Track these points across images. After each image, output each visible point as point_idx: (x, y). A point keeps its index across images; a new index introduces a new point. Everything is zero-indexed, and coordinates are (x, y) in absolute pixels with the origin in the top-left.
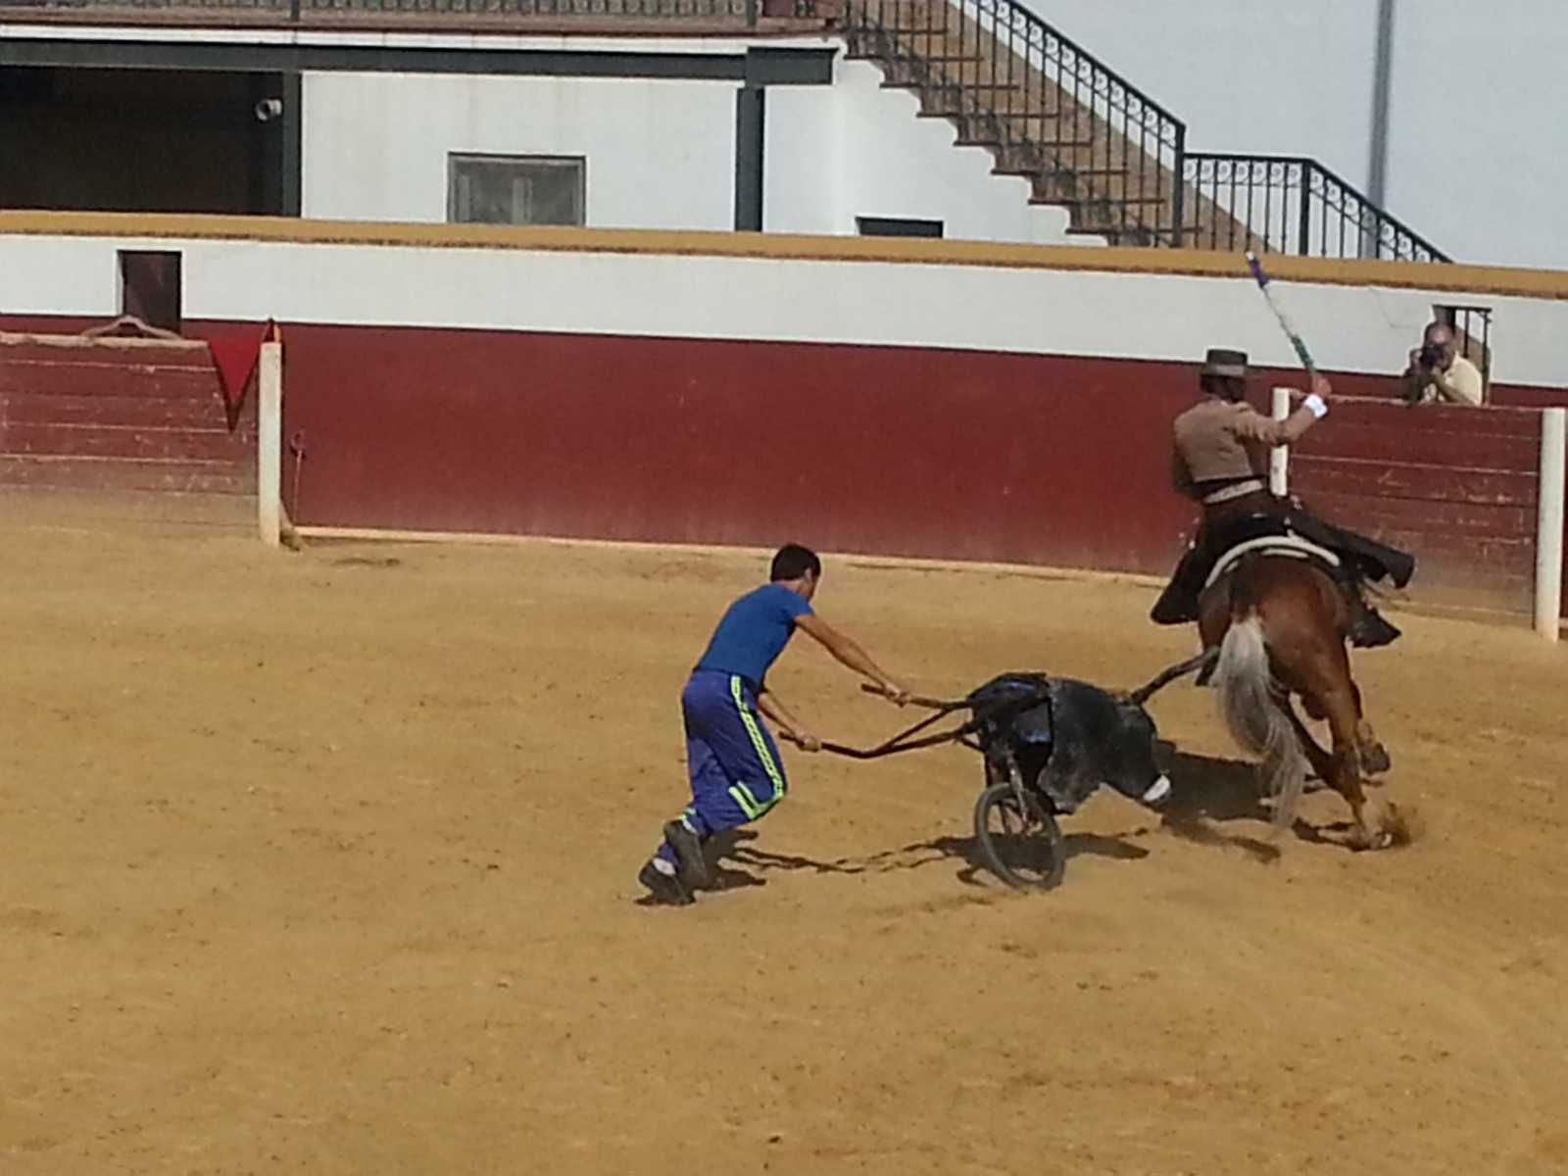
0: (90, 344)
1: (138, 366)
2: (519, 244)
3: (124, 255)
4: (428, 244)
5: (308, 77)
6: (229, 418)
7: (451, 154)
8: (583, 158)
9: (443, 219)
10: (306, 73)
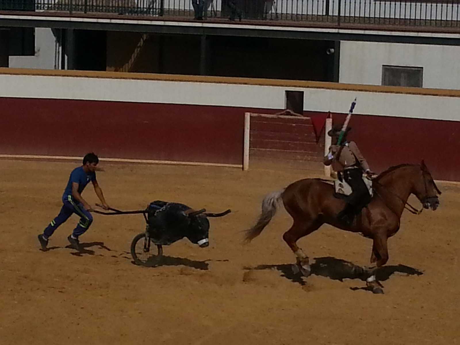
0: (276, 117)
1: (290, 124)
2: (402, 92)
3: (287, 92)
4: (376, 91)
5: (342, 42)
6: (316, 139)
7: (383, 65)
8: (422, 68)
9: (380, 84)
10: (341, 41)
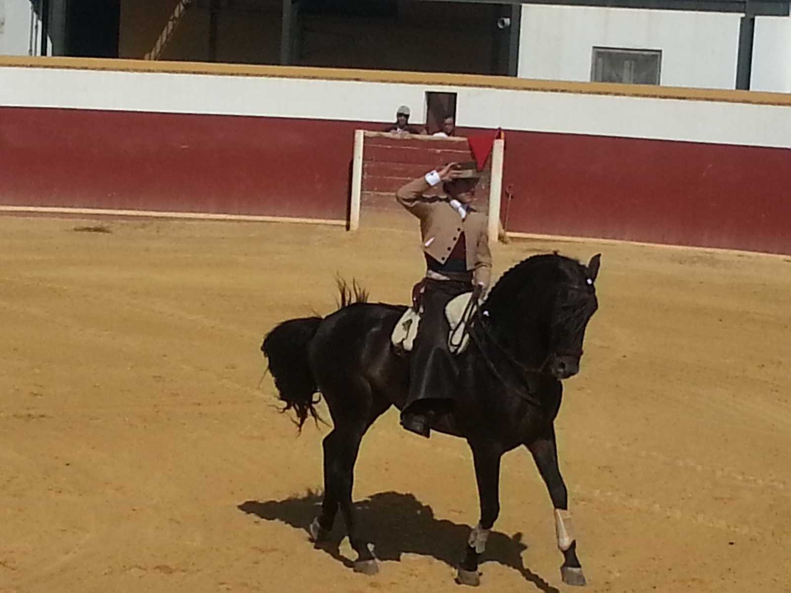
1: (432, 150)
2: (626, 93)
3: (429, 94)
4: (581, 92)
5: (525, 7)
7: (594, 47)
8: (660, 51)
9: (588, 79)
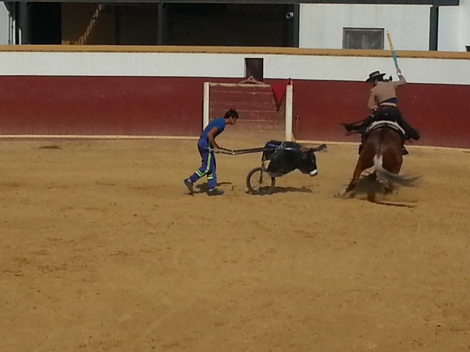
1: (250, 93)
2: (364, 55)
3: (247, 60)
4: (337, 55)
6: (277, 108)
7: (344, 28)
8: (383, 29)
9: (341, 48)
10: (301, 4)
